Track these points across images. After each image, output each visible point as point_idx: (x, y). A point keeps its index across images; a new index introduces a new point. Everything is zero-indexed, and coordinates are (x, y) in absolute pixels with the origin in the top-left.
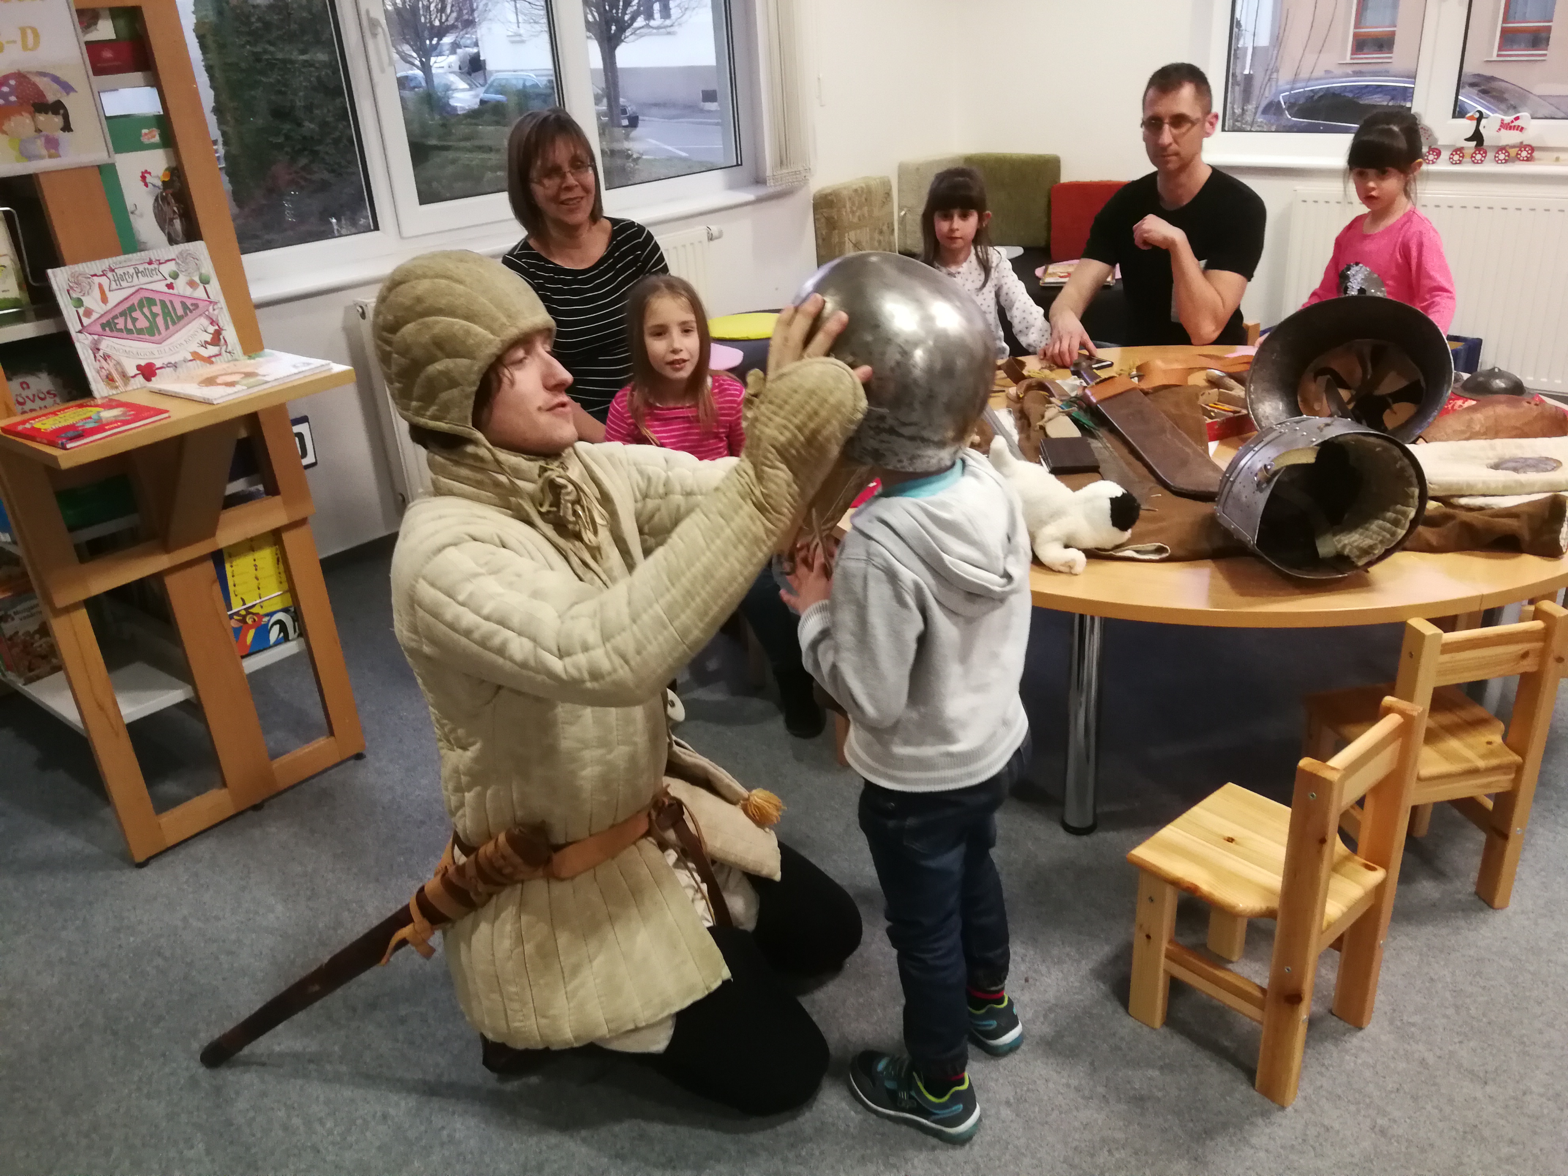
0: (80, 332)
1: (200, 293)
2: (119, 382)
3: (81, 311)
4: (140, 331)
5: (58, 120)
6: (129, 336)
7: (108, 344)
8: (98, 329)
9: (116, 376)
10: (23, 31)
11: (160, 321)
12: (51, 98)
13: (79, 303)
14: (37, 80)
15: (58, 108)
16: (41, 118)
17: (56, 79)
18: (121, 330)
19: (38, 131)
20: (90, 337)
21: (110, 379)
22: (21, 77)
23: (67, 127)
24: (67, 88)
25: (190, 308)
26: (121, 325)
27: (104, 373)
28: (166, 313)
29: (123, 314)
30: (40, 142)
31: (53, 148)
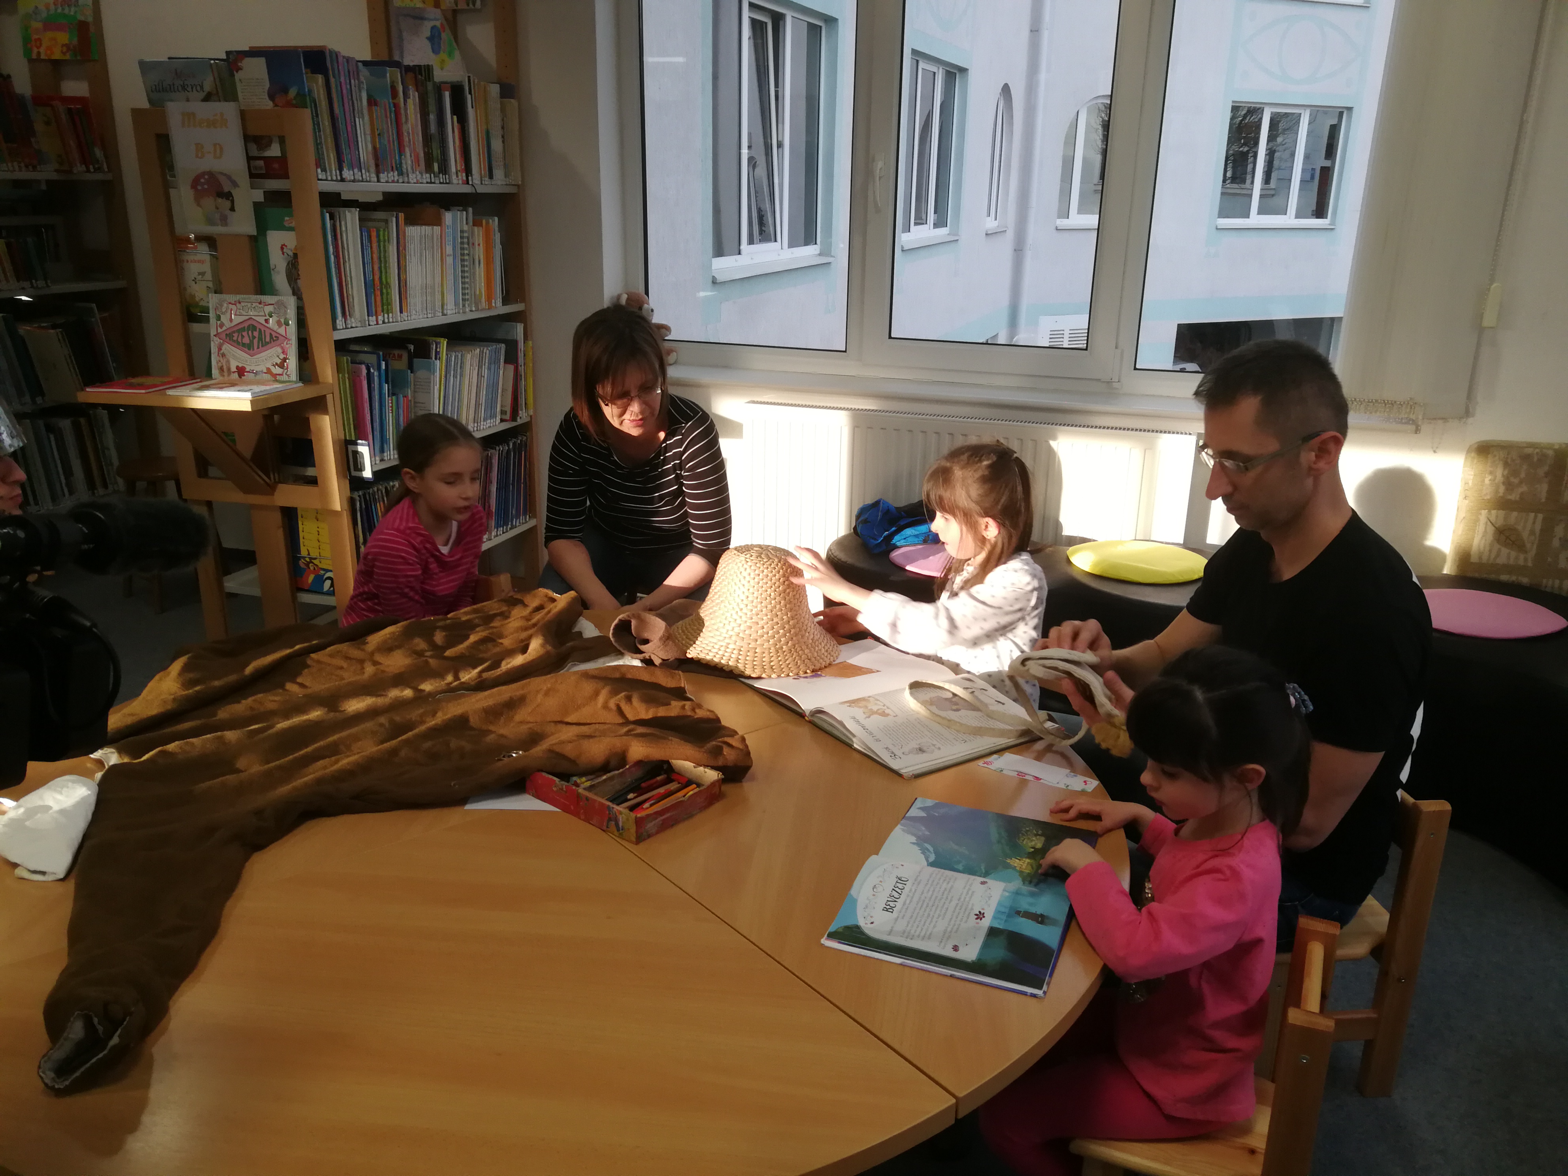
0: (215, 336)
1: (282, 331)
2: (226, 374)
3: (219, 322)
4: (244, 345)
5: (228, 204)
6: (238, 346)
7: (227, 348)
8: (223, 336)
9: (225, 369)
10: (215, 145)
11: (256, 341)
12: (226, 189)
13: (218, 318)
15: (229, 196)
16: (220, 200)
17: (229, 177)
18: (234, 341)
19: (217, 207)
20: (219, 340)
21: (221, 369)
22: (211, 174)
23: (232, 209)
24: (235, 184)
25: (275, 339)
26: (235, 338)
27: (220, 364)
28: (260, 339)
29: (239, 331)
30: (217, 215)
31: (224, 220)
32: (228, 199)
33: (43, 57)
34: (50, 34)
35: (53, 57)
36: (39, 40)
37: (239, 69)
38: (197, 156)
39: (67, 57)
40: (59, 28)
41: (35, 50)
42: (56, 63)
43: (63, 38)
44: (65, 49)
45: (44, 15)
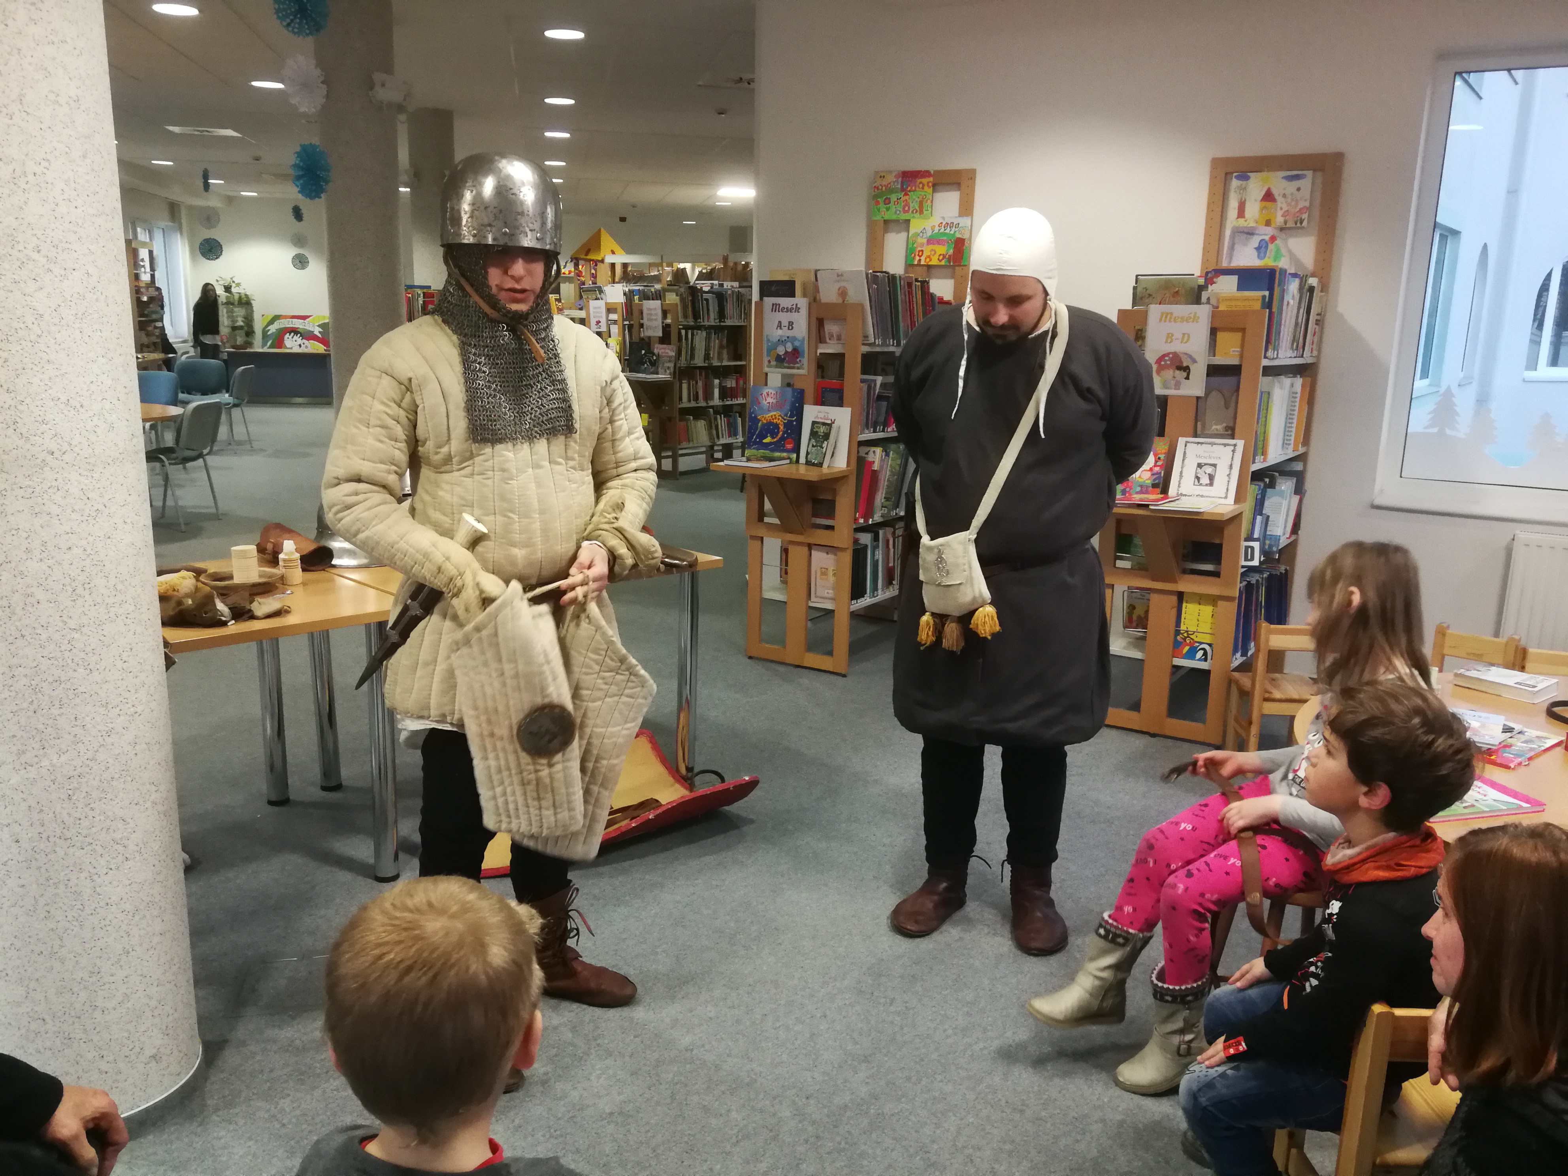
5: (1185, 374)
10: (1184, 334)
12: (1185, 365)
14: (1181, 356)
15: (1187, 369)
16: (1178, 372)
17: (1190, 357)
19: (1174, 377)
22: (1175, 354)
23: (1187, 378)
24: (1194, 361)
30: (1173, 383)
31: (1177, 386)
32: (1185, 371)
33: (923, 263)
34: (931, 247)
35: (930, 263)
36: (922, 251)
37: (1213, 283)
38: (1166, 342)
39: (943, 263)
40: (939, 242)
41: (917, 258)
42: (929, 267)
43: (941, 250)
44: (941, 258)
45: (929, 233)
